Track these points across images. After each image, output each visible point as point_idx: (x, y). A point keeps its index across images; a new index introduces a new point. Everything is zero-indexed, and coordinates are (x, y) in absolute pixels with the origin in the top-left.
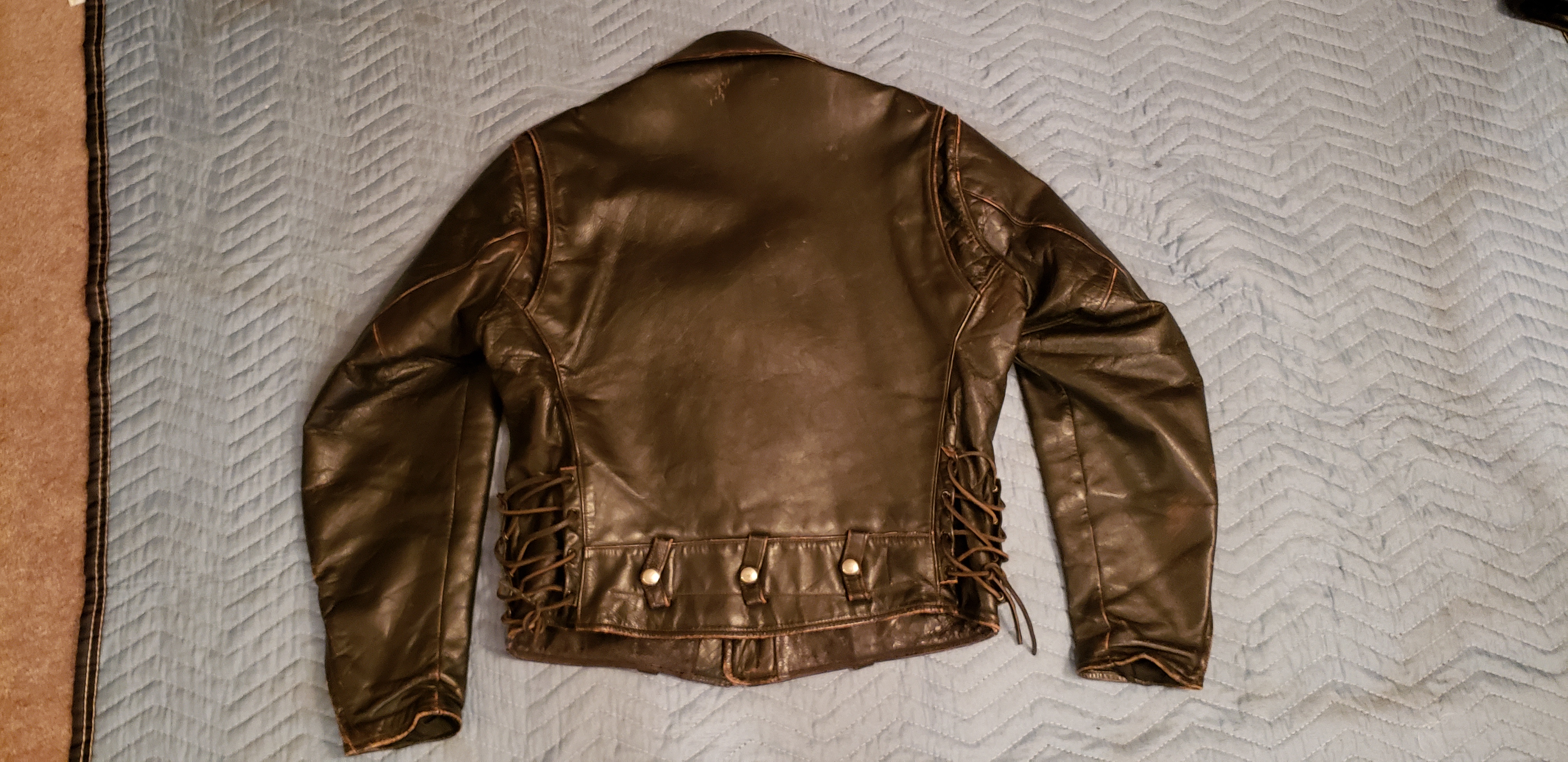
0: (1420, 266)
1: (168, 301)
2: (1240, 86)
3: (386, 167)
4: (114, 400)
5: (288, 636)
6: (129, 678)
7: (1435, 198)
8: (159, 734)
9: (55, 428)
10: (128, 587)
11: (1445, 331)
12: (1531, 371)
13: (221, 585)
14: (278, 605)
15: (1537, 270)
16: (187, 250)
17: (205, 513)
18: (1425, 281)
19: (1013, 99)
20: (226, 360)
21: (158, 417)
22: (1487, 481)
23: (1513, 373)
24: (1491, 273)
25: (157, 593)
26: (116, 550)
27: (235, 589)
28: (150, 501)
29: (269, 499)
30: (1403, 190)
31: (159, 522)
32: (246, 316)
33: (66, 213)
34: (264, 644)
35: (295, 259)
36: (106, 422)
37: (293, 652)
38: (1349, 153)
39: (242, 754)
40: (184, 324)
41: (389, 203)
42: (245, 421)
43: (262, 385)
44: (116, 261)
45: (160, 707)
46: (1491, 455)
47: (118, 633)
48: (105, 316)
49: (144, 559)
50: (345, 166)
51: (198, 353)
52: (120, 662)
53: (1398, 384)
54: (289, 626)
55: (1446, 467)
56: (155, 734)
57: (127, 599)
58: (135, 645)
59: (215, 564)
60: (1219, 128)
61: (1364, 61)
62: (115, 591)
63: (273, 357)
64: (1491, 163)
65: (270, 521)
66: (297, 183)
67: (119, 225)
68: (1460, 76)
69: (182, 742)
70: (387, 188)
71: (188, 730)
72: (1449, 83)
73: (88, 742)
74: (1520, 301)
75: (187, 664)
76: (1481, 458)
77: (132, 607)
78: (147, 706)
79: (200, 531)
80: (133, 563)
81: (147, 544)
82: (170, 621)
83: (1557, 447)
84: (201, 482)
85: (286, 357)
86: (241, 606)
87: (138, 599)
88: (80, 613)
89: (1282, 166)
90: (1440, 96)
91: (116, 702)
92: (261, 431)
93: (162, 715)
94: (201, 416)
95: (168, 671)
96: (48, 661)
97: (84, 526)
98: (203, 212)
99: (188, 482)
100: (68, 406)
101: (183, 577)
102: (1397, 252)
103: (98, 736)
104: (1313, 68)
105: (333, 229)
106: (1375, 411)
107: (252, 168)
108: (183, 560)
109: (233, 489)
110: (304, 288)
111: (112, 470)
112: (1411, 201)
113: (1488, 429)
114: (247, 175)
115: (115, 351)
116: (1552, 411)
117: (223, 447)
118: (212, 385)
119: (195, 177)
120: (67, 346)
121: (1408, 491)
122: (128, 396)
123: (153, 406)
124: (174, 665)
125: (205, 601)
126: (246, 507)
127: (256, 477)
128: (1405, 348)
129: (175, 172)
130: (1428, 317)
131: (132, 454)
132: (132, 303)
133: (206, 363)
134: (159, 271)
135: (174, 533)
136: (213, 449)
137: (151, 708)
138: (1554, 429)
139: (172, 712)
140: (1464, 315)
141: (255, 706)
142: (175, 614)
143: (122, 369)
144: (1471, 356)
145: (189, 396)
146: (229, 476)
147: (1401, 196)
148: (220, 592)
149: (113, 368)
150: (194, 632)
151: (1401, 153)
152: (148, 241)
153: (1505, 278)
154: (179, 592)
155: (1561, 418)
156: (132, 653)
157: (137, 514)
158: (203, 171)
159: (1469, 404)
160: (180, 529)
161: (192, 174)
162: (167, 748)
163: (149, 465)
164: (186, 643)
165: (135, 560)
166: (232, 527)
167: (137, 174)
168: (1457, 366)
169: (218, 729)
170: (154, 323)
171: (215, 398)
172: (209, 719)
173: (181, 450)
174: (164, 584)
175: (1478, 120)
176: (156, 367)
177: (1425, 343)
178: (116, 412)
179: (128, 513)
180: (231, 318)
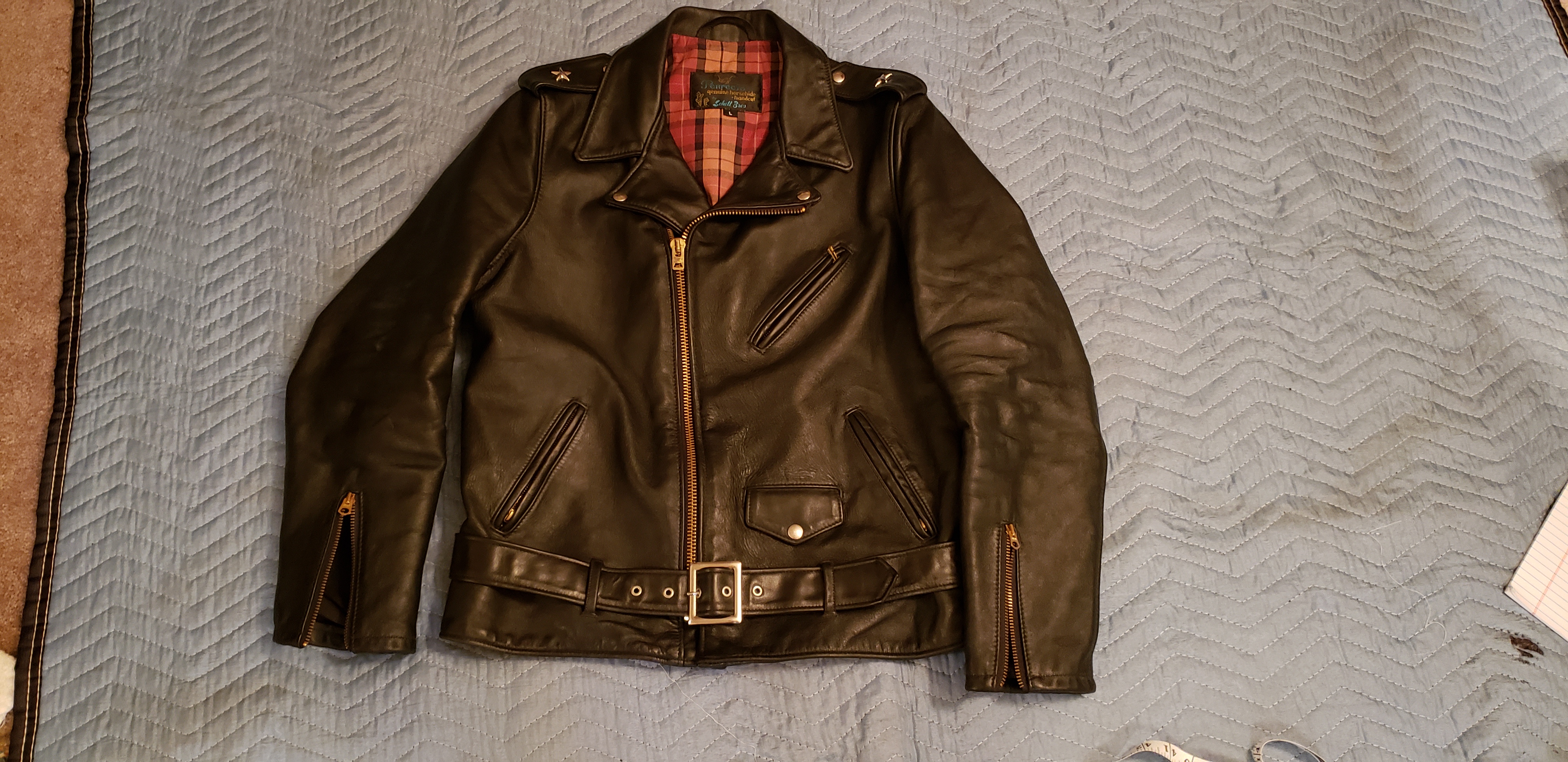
0: (1365, 115)
1: (148, 136)
3: (366, 20)
4: (90, 225)
5: (256, 443)
6: (95, 482)
7: (1378, 55)
9: (31, 252)
10: (97, 396)
11: (1389, 173)
12: (1471, 209)
13: (190, 395)
14: (247, 413)
15: (1476, 118)
16: (168, 91)
17: (177, 329)
18: (1370, 129)
20: (202, 189)
21: (133, 241)
22: (1432, 307)
23: (1455, 210)
24: (1433, 122)
25: (125, 402)
26: (86, 363)
27: (205, 399)
28: (122, 319)
29: (241, 318)
30: (1347, 47)
31: (130, 337)
32: (225, 150)
33: (50, 56)
34: (232, 450)
35: (274, 98)
36: (82, 245)
37: (260, 458)
38: (1294, 13)
39: (206, 553)
40: (163, 157)
41: (367, 51)
42: (220, 246)
44: (98, 98)
45: (125, 509)
46: (1435, 284)
47: (86, 439)
48: (84, 148)
49: (115, 371)
50: (326, 17)
51: (176, 183)
52: (86, 466)
53: (1345, 220)
55: (1393, 295)
56: (120, 534)
57: (95, 408)
59: (185, 376)
62: (84, 400)
63: (249, 187)
64: (1431, 24)
65: (242, 337)
66: (278, 30)
67: (104, 67)
69: (146, 541)
70: (365, 38)
71: (152, 532)
73: (52, 541)
74: (1460, 146)
75: (153, 469)
76: (1425, 287)
77: (100, 416)
78: (112, 509)
79: (171, 346)
80: (103, 375)
81: (117, 358)
82: (137, 429)
83: (1499, 277)
84: (175, 301)
85: (262, 188)
86: (210, 414)
87: (107, 408)
88: (47, 423)
89: (1232, 24)
91: (81, 503)
92: (235, 254)
93: (127, 516)
94: (176, 240)
95: (135, 475)
96: (14, 468)
97: (55, 342)
98: (185, 57)
99: (161, 301)
100: (44, 233)
101: (152, 388)
102: (1342, 102)
103: (62, 536)
105: (312, 73)
106: (1324, 243)
107: (234, 18)
108: (153, 371)
109: (205, 307)
110: (281, 125)
111: (86, 289)
112: (1355, 57)
113: (1431, 261)
114: (229, 24)
115: (94, 181)
116: (1493, 244)
117: (197, 269)
118: (188, 212)
119: (179, 25)
120: (46, 178)
121: (1355, 318)
122: (104, 222)
123: (129, 231)
124: (141, 469)
125: (174, 411)
126: (218, 323)
127: (229, 296)
128: (1352, 187)
129: (159, 21)
130: (1374, 161)
131: (106, 274)
132: (111, 137)
133: (183, 192)
134: (139, 108)
135: (145, 347)
136: (187, 271)
137: (116, 510)
138: (1495, 261)
139: (137, 513)
140: (1408, 159)
141: (220, 508)
142: (143, 422)
143: (100, 196)
144: (1416, 195)
145: (165, 223)
146: (202, 296)
147: (1345, 53)
148: (189, 401)
149: (90, 195)
150: (162, 439)
151: (1344, 15)
152: (129, 83)
153: (1446, 125)
154: (148, 402)
155: (1502, 251)
156: (99, 458)
157: (109, 329)
158: (187, 20)
159: (1413, 238)
160: (151, 343)
161: (176, 23)
162: (131, 547)
163: (123, 285)
164: (152, 449)
165: (106, 373)
166: (204, 341)
167: (122, 22)
168: (1402, 205)
169: (182, 530)
170: (133, 155)
171: (191, 224)
172: (173, 520)
173: (155, 272)
174: (133, 394)
176: (133, 195)
177: (1371, 185)
178: (94, 235)
179: (100, 329)
180: (211, 151)
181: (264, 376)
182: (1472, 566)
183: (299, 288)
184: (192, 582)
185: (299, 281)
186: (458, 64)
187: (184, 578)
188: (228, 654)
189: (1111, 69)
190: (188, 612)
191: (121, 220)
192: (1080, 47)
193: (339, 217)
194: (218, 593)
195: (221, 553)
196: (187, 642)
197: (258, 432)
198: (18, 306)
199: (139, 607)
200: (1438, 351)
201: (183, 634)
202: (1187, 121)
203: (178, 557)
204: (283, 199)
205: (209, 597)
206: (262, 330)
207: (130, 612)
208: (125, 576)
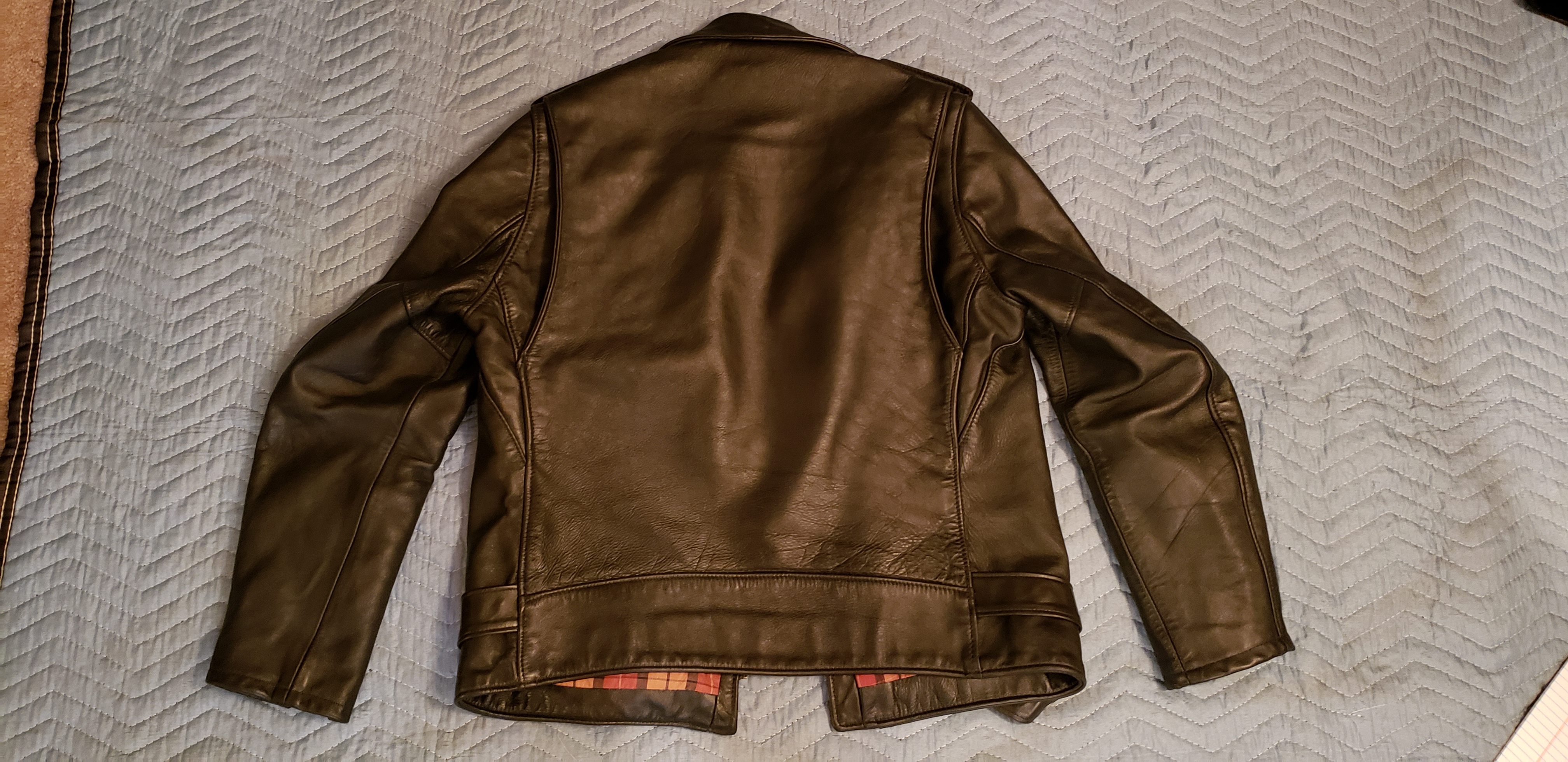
0: (1406, 251)
1: (122, 149)
2: (1246, 50)
3: (365, 38)
4: (57, 243)
5: (215, 501)
6: (44, 528)
7: (1429, 184)
8: (70, 588)
10: (52, 435)
11: (1422, 317)
12: (1503, 368)
13: (150, 443)
14: (208, 469)
15: (1522, 266)
16: (147, 100)
17: (141, 368)
18: (1409, 266)
19: (1015, 38)
20: (177, 215)
21: (101, 266)
22: (1444, 472)
23: (1485, 366)
24: (1477, 264)
25: (82, 445)
26: (42, 396)
27: (165, 449)
28: (84, 351)
29: (210, 361)
30: (1398, 173)
31: (91, 373)
32: (204, 173)
33: (27, 46)
34: (189, 507)
35: (260, 120)
36: (46, 265)
37: (218, 520)
38: (1348, 129)
39: (155, 616)
40: (138, 173)
41: (363, 74)
42: (192, 280)
43: (212, 244)
44: (72, 101)
45: (74, 560)
46: (1451, 447)
48: (54, 156)
49: (72, 408)
50: (322, 32)
51: (149, 205)
52: (36, 510)
53: (1370, 366)
54: (217, 491)
55: (1406, 455)
56: (67, 587)
57: (50, 447)
58: (54, 495)
59: (145, 422)
60: (1220, 91)
61: (1375, 39)
62: (38, 438)
63: (227, 218)
64: (1489, 155)
65: (208, 383)
66: (270, 43)
67: (81, 65)
68: (1468, 64)
69: (93, 596)
70: (362, 59)
71: (101, 588)
72: (1457, 69)
74: (1501, 296)
75: (106, 519)
76: (1441, 448)
77: (55, 456)
78: (60, 558)
79: (134, 386)
80: (59, 412)
81: (76, 394)
82: (93, 474)
83: (1519, 445)
84: (141, 336)
85: (241, 219)
86: (168, 467)
87: (62, 448)
89: (1280, 135)
90: (1446, 82)
91: (29, 550)
92: (207, 291)
93: (75, 568)
94: (145, 270)
95: (87, 524)
97: (12, 369)
98: (169, 62)
99: (126, 336)
101: (111, 431)
102: (1384, 234)
104: (1321, 40)
105: (302, 94)
106: (1342, 391)
107: (224, 24)
108: (113, 413)
109: (173, 346)
110: (266, 152)
111: (48, 315)
112: (1405, 185)
113: (1452, 420)
114: (218, 30)
115: (63, 193)
116: (1519, 409)
117: (167, 303)
118: (161, 240)
119: (164, 26)
120: (13, 184)
122: (71, 241)
123: (97, 254)
124: (93, 519)
125: (133, 458)
126: (185, 366)
127: (198, 337)
128: (1382, 331)
129: (144, 18)
130: (1409, 302)
131: (70, 300)
132: (84, 147)
133: (157, 216)
134: (116, 117)
135: (106, 385)
136: (156, 305)
137: (65, 560)
138: (1518, 427)
139: (86, 566)
140: (1444, 305)
141: (173, 569)
142: (100, 467)
143: (69, 212)
144: (1446, 345)
145: (136, 248)
146: (170, 334)
147: (1395, 178)
148: (149, 450)
149: (58, 211)
150: (117, 488)
151: (1400, 135)
152: (108, 86)
153: (1489, 271)
154: (105, 446)
155: (1527, 416)
156: (50, 503)
157: (69, 362)
158: (173, 20)
159: (1437, 394)
160: (113, 382)
161: (161, 23)
162: (77, 603)
163: (87, 314)
164: (107, 498)
165: (63, 409)
166: (168, 385)
167: (104, 16)
168: (1432, 355)
169: (132, 589)
170: (106, 169)
171: (163, 252)
172: (124, 577)
173: (122, 302)
174: (90, 435)
175: (1481, 110)
176: (104, 214)
177: (1402, 329)
178: (58, 256)
179: (60, 360)
180: (189, 172)
181: (228, 430)
182: (1451, 758)
183: (273, 336)
184: (139, 645)
185: (273, 328)
186: (459, 100)
187: (131, 641)
188: (169, 727)
189: (1146, 172)
190: (132, 677)
192: (1118, 144)
193: (319, 260)
194: (165, 661)
195: (170, 618)
196: (128, 710)
197: (219, 491)
199: (81, 669)
200: (1447, 519)
201: (124, 702)
202: (1219, 239)
203: (126, 618)
204: (262, 235)
205: (155, 664)
206: (230, 377)
207: (71, 673)
208: (69, 634)
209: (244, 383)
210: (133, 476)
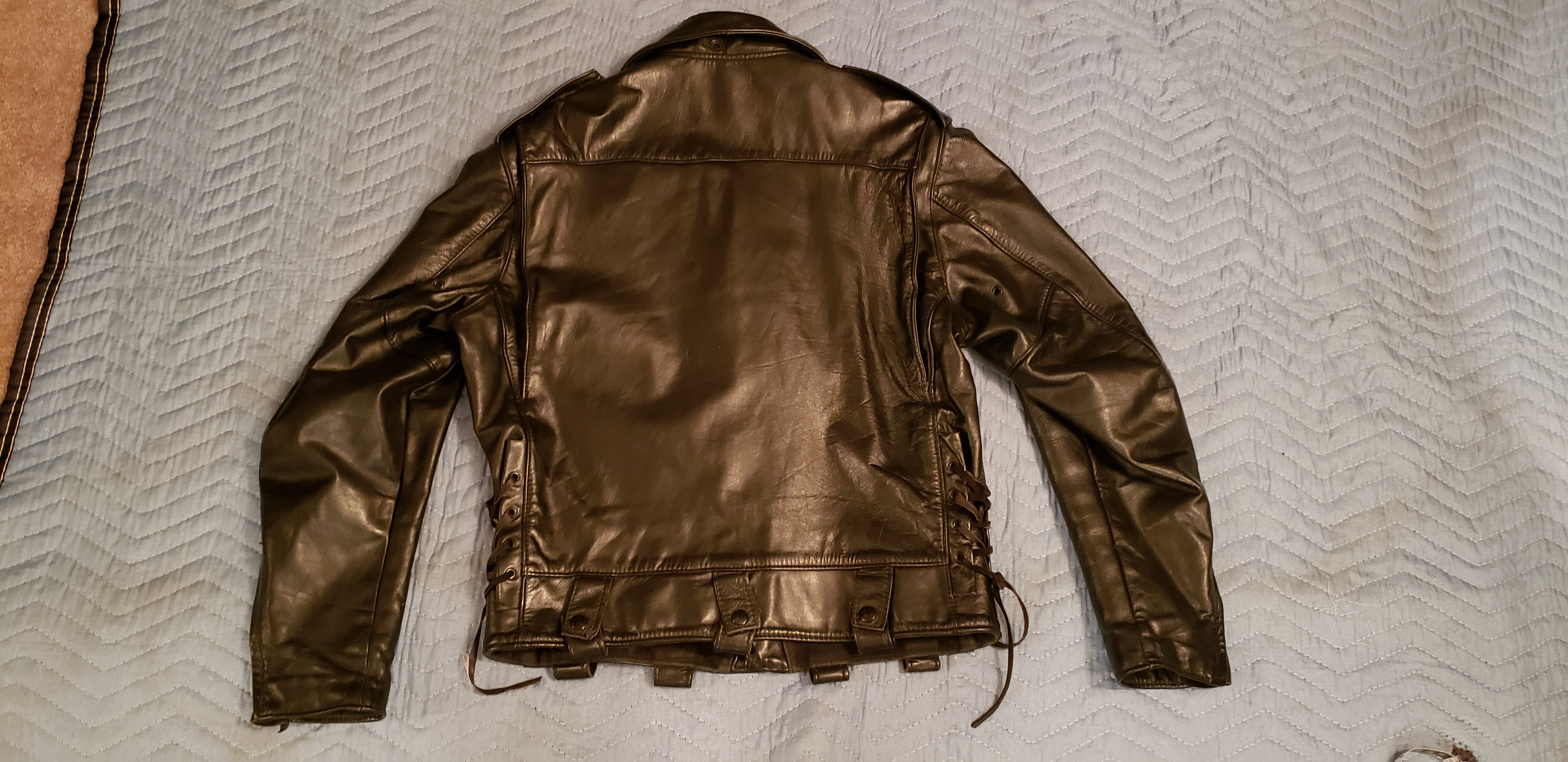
0: (1415, 185)
1: (178, 10)
4: (109, 90)
5: (237, 337)
6: (72, 348)
8: (91, 406)
9: (45, 107)
10: (88, 264)
11: (1428, 250)
12: (1507, 303)
13: (180, 280)
14: (232, 306)
15: (1531, 209)
17: (178, 211)
18: (1418, 200)
20: (225, 72)
21: (149, 112)
22: (1445, 397)
23: (1489, 301)
24: (1484, 205)
25: (114, 275)
26: (82, 228)
27: (194, 285)
28: (125, 190)
29: (243, 208)
30: (1412, 112)
31: (130, 210)
32: (254, 35)
34: (212, 340)
36: (97, 109)
37: (238, 353)
38: (1364, 68)
39: (169, 438)
40: (191, 32)
42: (234, 133)
43: (256, 101)
45: (98, 381)
46: (1452, 374)
47: (70, 304)
48: (114, 11)
49: (110, 242)
51: (200, 61)
52: (66, 331)
53: (1373, 289)
55: (1407, 377)
56: (88, 405)
57: (85, 275)
58: (84, 319)
59: (177, 259)
62: (75, 265)
63: (272, 77)
64: (1503, 102)
65: (240, 229)
68: (1487, 16)
69: (112, 415)
71: (120, 408)
72: (1475, 20)
73: (20, 400)
74: (1508, 236)
75: (132, 346)
76: (1442, 374)
77: (88, 284)
78: (85, 378)
79: (170, 226)
80: (97, 244)
81: (115, 229)
82: (123, 303)
83: (1521, 377)
84: (180, 181)
85: (285, 79)
86: (196, 302)
87: (96, 277)
88: (36, 282)
89: (1295, 67)
90: (1465, 33)
91: (56, 368)
92: (248, 143)
93: (98, 388)
94: (190, 120)
95: (113, 349)
97: (56, 203)
99: (167, 179)
100: (61, 89)
101: (144, 265)
102: (1395, 168)
103: (32, 397)
106: (1346, 312)
108: (147, 248)
109: (209, 192)
110: (314, 18)
111: (94, 154)
112: (1417, 124)
113: (1454, 348)
115: (119, 44)
116: (1522, 343)
117: (207, 153)
118: (208, 93)
120: (71, 34)
121: (1365, 393)
122: (123, 89)
123: (145, 103)
124: (119, 345)
125: (162, 291)
126: (219, 211)
127: (235, 185)
128: (1386, 257)
130: (1415, 235)
131: (116, 143)
133: (206, 71)
135: (144, 224)
136: (197, 152)
137: (88, 380)
138: (1520, 360)
139: (108, 387)
140: (1450, 239)
141: (191, 397)
142: (130, 297)
143: (123, 62)
144: (1451, 278)
145: (183, 99)
146: (208, 181)
147: (1408, 117)
148: (178, 285)
149: (113, 60)
150: (145, 317)
151: (1416, 77)
153: (1497, 211)
154: (137, 279)
155: (1529, 350)
156: (81, 326)
157: (110, 199)
159: (1440, 321)
160: (150, 221)
162: (97, 419)
163: (131, 156)
164: (135, 325)
165: (100, 241)
166: (202, 227)
168: (1435, 285)
169: (150, 411)
170: (161, 25)
171: (208, 105)
172: (143, 400)
173: (165, 147)
174: (124, 268)
175: (1497, 59)
176: (156, 66)
177: (1407, 258)
178: (110, 101)
179: (102, 197)
180: (239, 33)
181: (256, 271)
182: (1431, 665)
183: (306, 188)
184: (151, 465)
185: (307, 181)
187: (143, 460)
188: (171, 543)
190: (141, 494)
191: (140, 90)
193: (357, 121)
194: (174, 481)
195: (183, 442)
197: (241, 328)
198: (23, 160)
199: (94, 480)
200: (1442, 443)
201: (131, 515)
203: (141, 438)
204: (305, 94)
205: (164, 483)
206: (262, 224)
207: (84, 483)
208: (86, 448)
209: (275, 230)
210: (161, 307)
